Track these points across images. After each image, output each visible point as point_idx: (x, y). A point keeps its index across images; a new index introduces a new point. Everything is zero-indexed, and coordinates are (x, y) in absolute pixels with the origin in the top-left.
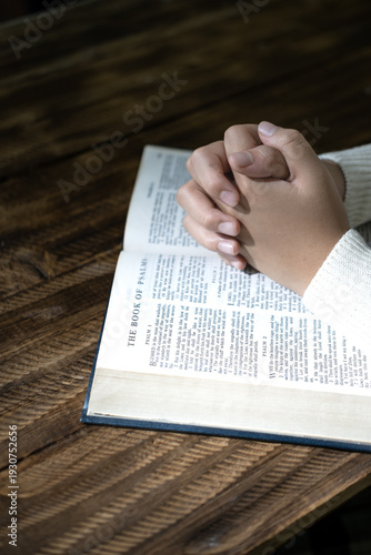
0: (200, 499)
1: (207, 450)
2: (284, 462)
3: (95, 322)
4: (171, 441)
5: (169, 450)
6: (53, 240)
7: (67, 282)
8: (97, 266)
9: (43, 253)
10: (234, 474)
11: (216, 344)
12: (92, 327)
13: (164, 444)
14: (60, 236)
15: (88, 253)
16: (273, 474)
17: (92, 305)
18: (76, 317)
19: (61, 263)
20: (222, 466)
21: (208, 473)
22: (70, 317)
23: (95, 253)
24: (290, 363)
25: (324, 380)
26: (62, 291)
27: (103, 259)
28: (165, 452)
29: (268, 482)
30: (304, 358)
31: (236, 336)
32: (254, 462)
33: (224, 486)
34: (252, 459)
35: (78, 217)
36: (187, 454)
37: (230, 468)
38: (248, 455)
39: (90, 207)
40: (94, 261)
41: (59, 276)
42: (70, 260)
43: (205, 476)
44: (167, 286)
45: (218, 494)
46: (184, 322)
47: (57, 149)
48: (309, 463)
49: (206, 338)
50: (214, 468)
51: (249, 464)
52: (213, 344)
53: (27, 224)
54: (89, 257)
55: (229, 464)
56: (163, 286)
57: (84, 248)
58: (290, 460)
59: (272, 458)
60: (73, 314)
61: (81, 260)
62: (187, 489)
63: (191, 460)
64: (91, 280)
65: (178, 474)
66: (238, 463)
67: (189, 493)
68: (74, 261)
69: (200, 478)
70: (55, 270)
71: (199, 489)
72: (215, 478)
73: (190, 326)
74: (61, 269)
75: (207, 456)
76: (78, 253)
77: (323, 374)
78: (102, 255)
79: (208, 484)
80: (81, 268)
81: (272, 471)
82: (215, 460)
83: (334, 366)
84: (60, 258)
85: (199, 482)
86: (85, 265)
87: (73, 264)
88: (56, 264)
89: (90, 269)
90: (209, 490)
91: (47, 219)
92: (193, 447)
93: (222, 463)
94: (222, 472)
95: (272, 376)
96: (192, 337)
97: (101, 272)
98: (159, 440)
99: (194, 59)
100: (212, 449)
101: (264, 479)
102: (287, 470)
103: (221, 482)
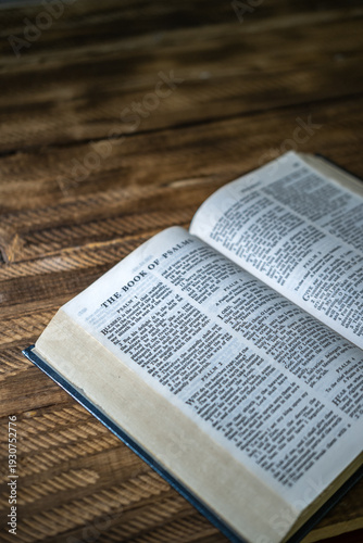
0: (39, 533)
1: (71, 483)
2: (144, 516)
3: (27, 319)
4: (41, 463)
5: (34, 473)
6: (29, 224)
7: (23, 270)
8: (58, 260)
9: (13, 236)
10: (87, 516)
11: (173, 344)
12: (22, 323)
13: (32, 464)
14: (38, 222)
15: (57, 246)
16: (126, 527)
17: (32, 301)
18: (11, 309)
19: (26, 250)
20: (78, 504)
21: (61, 507)
22: (6, 308)
23: (63, 247)
24: (218, 401)
25: (230, 435)
26: (13, 279)
27: (68, 254)
28: (30, 473)
29: (116, 534)
30: (234, 403)
31: (197, 348)
32: (113, 508)
33: (71, 526)
34: (113, 504)
35: (65, 206)
36: (50, 482)
37: (86, 508)
38: (111, 500)
39: (82, 198)
40: (58, 255)
41: (17, 263)
42: (36, 248)
43: (56, 510)
44: (183, 271)
45: (60, 534)
46: (167, 310)
47: (78, 132)
48: (169, 525)
49: (170, 335)
50: (70, 503)
51: (107, 509)
52: (170, 343)
53: (13, 203)
54: (56, 249)
55: (86, 504)
56: (180, 269)
57: (56, 239)
58: (151, 516)
59: (134, 509)
60: (10, 305)
61: (47, 251)
62: (32, 519)
63: (50, 489)
64: (46, 274)
65: (30, 500)
66: (97, 505)
67: (32, 525)
68: (40, 250)
69: (50, 511)
70: (16, 256)
71: (44, 522)
72: (66, 515)
73: (167, 316)
74: (23, 255)
75: (69, 489)
76: (46, 244)
77: (236, 429)
78: (69, 250)
79: (55, 519)
80: (42, 259)
81: (126, 523)
82: (74, 495)
83: (254, 428)
84: (28, 244)
85: (47, 515)
86: (48, 257)
87: (37, 253)
88: (21, 250)
89: (50, 262)
90: (53, 527)
91: (34, 201)
92: (60, 476)
93: (81, 500)
94: (75, 511)
95: (190, 402)
96: (160, 327)
97: (60, 267)
98: (29, 459)
99: (261, 61)
100: (78, 483)
101: (114, 529)
102: (142, 527)
103: (69, 521)
